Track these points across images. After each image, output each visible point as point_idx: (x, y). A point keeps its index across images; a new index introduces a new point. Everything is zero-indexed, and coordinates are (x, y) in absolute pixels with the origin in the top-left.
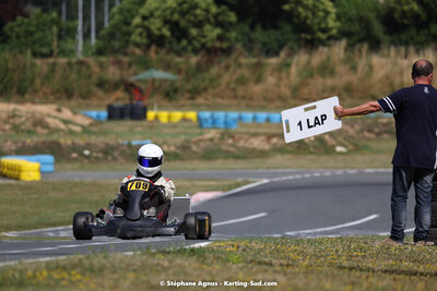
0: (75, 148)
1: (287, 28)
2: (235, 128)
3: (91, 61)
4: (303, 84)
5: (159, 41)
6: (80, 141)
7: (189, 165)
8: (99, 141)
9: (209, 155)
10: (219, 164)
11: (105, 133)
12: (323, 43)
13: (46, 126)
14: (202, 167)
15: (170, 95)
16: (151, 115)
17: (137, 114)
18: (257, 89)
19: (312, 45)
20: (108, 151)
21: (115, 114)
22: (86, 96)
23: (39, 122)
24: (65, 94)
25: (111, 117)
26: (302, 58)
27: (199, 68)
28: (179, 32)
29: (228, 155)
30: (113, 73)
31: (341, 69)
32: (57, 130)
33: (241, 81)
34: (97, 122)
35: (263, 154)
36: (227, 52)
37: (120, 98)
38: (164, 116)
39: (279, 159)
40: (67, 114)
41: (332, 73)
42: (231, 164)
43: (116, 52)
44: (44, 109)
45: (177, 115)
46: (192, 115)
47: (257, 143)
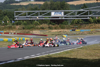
0: (69, 34)
1: (88, 22)
2: (84, 31)
3: (70, 25)
4: (90, 27)
5: (76, 23)
6: (69, 33)
7: (79, 35)
8: (71, 33)
9: (81, 34)
10: (82, 35)
11: (72, 32)
12: (92, 23)
13: (66, 32)
14: (81, 35)
15: (78, 28)
16: (76, 30)
17: (74, 30)
18: (86, 27)
19: (91, 23)
20: (72, 34)
21: (73, 30)
22: (70, 29)
23: (66, 31)
24: (68, 28)
25: (72, 31)
26: (90, 24)
27: (80, 26)
28: (78, 22)
29: (83, 34)
30: (72, 26)
31: (93, 25)
32: (67, 32)
33: (84, 27)
34: (71, 31)
35: (86, 34)
36: (83, 24)
37: (73, 29)
38: (77, 30)
39: (88, 34)
40: (68, 31)
41: (93, 26)
42: (84, 35)
43: (73, 24)
44: (66, 30)
45: (78, 30)
46: (80, 30)
47: (86, 33)
